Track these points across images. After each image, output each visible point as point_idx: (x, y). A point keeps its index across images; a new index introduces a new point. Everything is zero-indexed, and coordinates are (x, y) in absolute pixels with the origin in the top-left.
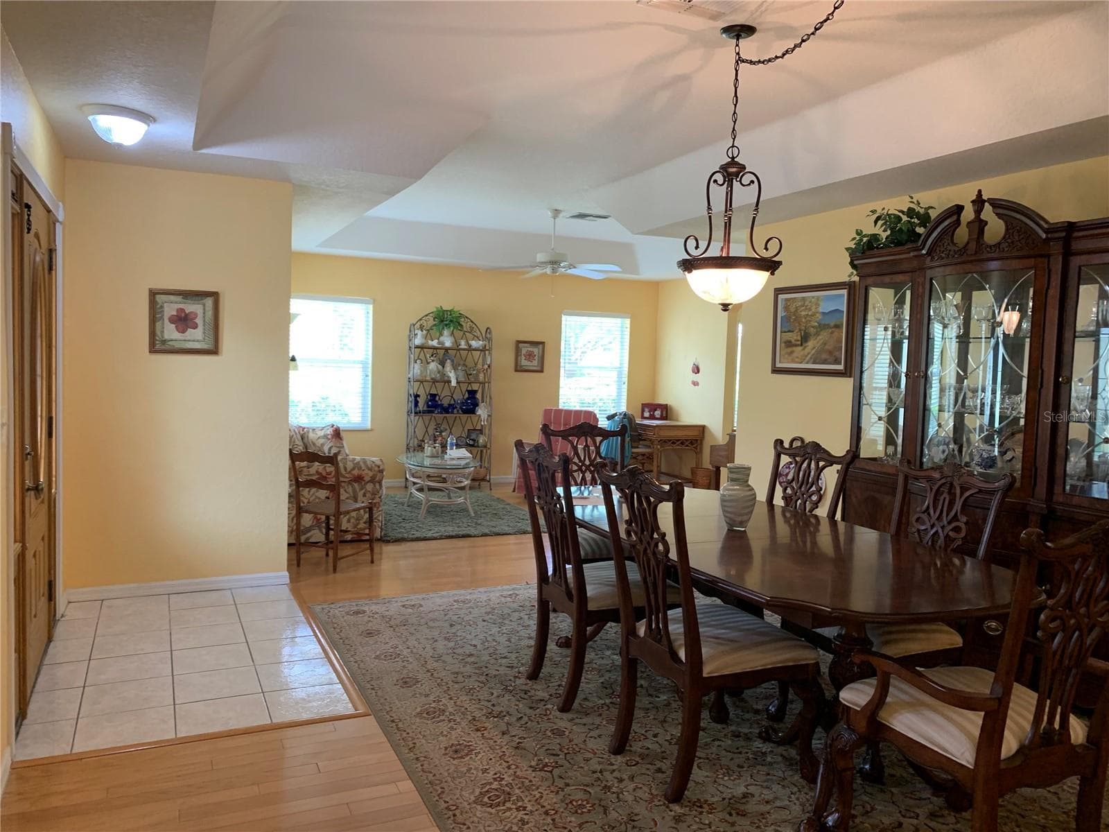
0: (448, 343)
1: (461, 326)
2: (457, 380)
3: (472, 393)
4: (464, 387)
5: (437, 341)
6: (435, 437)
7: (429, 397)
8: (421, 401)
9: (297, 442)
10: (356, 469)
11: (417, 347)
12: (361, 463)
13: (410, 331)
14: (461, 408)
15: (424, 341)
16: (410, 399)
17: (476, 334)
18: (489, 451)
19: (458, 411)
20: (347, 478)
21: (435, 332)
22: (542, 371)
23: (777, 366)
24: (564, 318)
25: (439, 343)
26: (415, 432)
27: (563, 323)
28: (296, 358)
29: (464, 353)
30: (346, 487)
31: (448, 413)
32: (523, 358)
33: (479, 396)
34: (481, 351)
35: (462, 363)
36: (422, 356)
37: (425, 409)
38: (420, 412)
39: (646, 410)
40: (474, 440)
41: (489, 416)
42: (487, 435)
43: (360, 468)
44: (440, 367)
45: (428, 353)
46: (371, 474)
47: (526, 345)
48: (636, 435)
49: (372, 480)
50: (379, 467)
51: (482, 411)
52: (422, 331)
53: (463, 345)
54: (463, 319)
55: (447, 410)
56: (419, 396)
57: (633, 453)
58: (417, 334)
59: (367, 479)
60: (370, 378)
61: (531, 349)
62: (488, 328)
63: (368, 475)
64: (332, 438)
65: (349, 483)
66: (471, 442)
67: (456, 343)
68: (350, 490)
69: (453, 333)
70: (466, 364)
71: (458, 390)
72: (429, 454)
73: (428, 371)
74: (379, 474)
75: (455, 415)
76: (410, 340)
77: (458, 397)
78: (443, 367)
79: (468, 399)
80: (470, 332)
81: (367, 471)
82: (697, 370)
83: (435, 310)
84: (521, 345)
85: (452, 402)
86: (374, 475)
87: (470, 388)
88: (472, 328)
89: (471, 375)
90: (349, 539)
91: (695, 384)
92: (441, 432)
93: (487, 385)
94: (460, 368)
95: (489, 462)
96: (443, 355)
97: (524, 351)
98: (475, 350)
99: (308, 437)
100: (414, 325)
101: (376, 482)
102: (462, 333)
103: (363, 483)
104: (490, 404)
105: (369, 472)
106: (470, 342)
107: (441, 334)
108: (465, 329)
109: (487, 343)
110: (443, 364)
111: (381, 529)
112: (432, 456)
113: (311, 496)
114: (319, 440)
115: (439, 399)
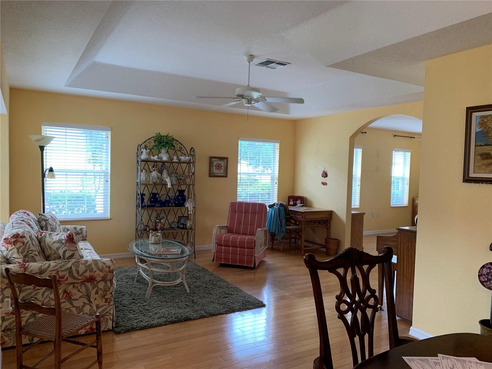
0: (165, 158)
1: (174, 146)
2: (171, 183)
3: (182, 192)
4: (176, 188)
5: (157, 156)
6: (156, 223)
7: (151, 195)
8: (146, 198)
9: (32, 248)
10: (88, 271)
11: (143, 161)
12: (93, 266)
13: (138, 150)
14: (174, 203)
15: (147, 157)
16: (138, 197)
17: (183, 152)
18: (193, 232)
19: (172, 204)
20: (79, 279)
21: (155, 151)
22: (226, 176)
23: (471, 176)
24: (240, 142)
25: (158, 158)
26: (142, 219)
27: (239, 145)
28: (54, 169)
29: (175, 165)
30: (79, 287)
31: (165, 206)
32: (214, 168)
33: (186, 194)
34: (187, 163)
35: (174, 171)
36: (146, 167)
37: (149, 203)
38: (145, 207)
39: (291, 200)
40: (183, 224)
41: (193, 207)
42: (192, 220)
43: (91, 270)
44: (159, 174)
45: (151, 165)
46: (102, 274)
47: (216, 159)
48: (289, 218)
49: (104, 279)
50: (109, 267)
51: (189, 205)
52: (146, 150)
53: (175, 159)
54: (175, 142)
55: (164, 204)
56: (144, 195)
57: (287, 229)
58: (143, 152)
59: (98, 279)
60: (109, 182)
61: (220, 162)
62: (192, 148)
63: (99, 275)
64: (66, 243)
65: (82, 283)
66: (182, 226)
67: (171, 159)
68: (83, 289)
69: (168, 151)
70: (177, 171)
71: (172, 190)
72: (152, 242)
73: (151, 178)
74: (109, 274)
75: (170, 208)
76: (138, 156)
77: (172, 194)
78: (162, 175)
79: (178, 196)
80: (179, 151)
81: (98, 272)
82: (325, 175)
83: (155, 135)
84: (213, 160)
85: (168, 199)
86: (105, 275)
87: (180, 189)
88: (181, 148)
89: (180, 180)
90: (83, 333)
91: (324, 184)
92: (160, 220)
93: (192, 186)
94: (173, 175)
95: (194, 239)
96: (161, 166)
97: (215, 163)
98: (184, 163)
99: (45, 241)
100: (141, 146)
101: (108, 280)
102: (175, 151)
103: (95, 282)
104: (194, 199)
105: (100, 273)
106: (180, 157)
107: (160, 152)
108: (176, 149)
109: (192, 158)
110: (161, 172)
111: (113, 320)
112: (156, 243)
113: (46, 298)
114: (55, 244)
115: (159, 196)
